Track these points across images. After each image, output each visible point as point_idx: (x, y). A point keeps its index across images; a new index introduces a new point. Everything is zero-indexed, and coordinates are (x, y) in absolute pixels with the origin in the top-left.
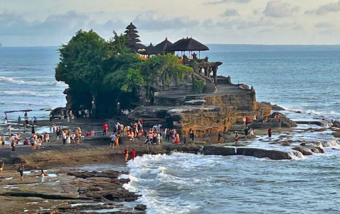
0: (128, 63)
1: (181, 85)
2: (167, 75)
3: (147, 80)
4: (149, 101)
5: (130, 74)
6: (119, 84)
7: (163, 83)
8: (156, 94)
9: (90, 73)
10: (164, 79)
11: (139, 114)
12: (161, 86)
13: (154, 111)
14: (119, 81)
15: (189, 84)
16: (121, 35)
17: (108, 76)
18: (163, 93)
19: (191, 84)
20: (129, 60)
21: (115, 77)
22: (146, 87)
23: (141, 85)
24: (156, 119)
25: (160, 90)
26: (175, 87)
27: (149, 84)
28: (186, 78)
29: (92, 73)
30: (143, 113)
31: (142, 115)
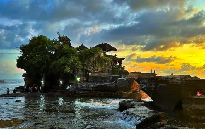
0: (69, 54)
1: (105, 69)
2: (97, 62)
3: (83, 65)
4: (86, 79)
5: (72, 59)
6: (63, 67)
7: (94, 67)
8: (90, 74)
9: (41, 60)
10: (94, 65)
11: (79, 89)
12: (93, 70)
13: (92, 86)
14: (63, 65)
15: (110, 69)
16: (63, 36)
17: (54, 62)
18: (95, 75)
19: (112, 69)
20: (69, 51)
21: (59, 63)
22: (83, 70)
23: (79, 68)
24: (94, 92)
25: (93, 72)
26: (101, 71)
27: (85, 68)
28: (108, 65)
29: (42, 60)
30: (82, 87)
31: (82, 89)
